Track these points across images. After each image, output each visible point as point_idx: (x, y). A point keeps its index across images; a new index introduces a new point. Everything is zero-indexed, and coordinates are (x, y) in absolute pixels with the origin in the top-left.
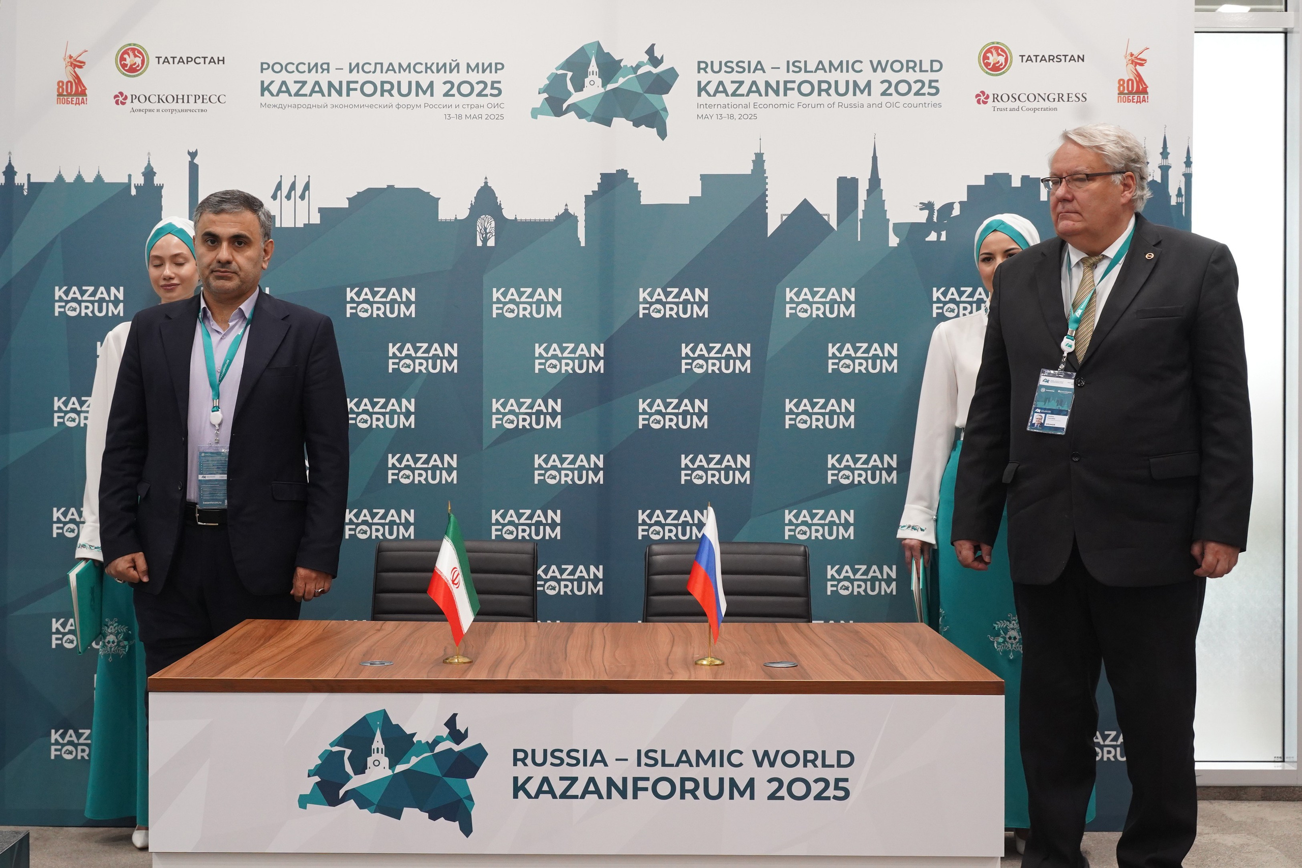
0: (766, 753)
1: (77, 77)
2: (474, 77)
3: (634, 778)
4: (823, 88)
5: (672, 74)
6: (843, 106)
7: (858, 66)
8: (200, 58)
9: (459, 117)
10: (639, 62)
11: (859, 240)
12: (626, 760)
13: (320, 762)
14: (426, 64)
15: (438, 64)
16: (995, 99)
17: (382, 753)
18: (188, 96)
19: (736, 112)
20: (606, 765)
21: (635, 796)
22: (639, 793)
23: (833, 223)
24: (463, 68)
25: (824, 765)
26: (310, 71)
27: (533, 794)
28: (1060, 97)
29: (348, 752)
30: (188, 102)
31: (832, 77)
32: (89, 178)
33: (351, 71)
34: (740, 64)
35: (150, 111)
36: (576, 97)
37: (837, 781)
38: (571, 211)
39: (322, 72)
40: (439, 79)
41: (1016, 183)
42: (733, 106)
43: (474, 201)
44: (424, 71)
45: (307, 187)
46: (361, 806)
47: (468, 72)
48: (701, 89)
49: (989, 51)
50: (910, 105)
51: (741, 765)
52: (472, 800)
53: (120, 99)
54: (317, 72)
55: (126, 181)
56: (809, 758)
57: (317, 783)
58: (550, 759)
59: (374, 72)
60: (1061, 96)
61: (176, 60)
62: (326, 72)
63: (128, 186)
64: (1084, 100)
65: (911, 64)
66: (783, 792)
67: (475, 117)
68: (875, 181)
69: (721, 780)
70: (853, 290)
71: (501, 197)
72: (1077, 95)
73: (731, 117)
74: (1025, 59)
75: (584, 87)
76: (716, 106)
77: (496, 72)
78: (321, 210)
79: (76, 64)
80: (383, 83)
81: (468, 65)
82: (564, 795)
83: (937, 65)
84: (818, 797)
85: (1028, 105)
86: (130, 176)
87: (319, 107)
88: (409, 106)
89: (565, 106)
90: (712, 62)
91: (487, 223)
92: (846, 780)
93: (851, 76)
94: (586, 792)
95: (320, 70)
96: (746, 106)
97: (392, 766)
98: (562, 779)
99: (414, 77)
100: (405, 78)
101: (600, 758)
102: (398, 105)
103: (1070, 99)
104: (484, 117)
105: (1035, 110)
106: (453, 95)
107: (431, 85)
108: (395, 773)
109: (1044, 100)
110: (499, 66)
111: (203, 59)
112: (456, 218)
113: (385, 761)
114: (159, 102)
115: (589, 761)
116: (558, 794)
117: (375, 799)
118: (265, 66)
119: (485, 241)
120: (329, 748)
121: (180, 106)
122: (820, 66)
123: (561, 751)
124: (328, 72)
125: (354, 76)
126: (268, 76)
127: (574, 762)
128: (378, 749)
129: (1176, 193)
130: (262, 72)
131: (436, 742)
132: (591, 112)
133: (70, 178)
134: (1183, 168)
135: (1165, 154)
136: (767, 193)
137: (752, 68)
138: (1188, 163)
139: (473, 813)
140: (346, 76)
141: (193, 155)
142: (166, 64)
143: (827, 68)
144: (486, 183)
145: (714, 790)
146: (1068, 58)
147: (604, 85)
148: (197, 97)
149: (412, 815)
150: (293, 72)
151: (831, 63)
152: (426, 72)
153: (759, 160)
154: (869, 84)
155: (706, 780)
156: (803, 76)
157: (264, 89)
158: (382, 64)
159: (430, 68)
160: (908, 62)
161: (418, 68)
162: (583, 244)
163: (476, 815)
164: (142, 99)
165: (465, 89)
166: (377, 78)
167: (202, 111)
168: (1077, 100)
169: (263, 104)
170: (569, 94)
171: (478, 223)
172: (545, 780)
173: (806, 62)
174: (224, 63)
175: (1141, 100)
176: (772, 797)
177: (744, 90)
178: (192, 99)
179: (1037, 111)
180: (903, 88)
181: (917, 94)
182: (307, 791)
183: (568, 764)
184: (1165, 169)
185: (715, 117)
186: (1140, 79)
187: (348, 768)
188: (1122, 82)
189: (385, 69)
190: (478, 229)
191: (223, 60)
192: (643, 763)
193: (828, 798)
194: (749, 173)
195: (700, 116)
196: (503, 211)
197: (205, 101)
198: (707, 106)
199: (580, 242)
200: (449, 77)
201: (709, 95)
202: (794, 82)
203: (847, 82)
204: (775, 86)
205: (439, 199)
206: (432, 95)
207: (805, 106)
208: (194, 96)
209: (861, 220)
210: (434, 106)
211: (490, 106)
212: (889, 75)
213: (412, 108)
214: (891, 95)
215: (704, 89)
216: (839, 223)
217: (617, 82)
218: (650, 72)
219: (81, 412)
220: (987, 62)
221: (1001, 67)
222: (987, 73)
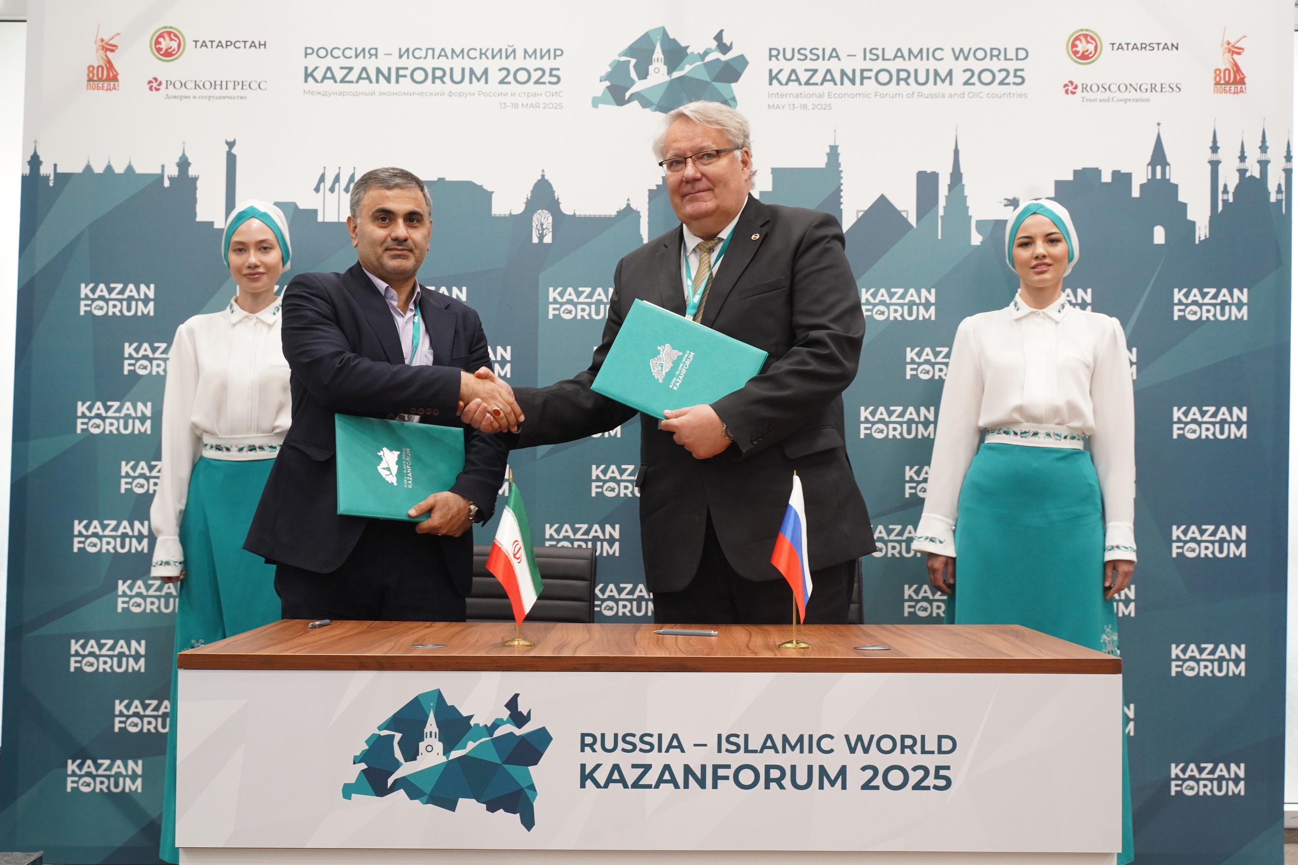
0: (860, 738)
1: (109, 62)
2: (531, 64)
3: (714, 766)
4: (903, 77)
5: (742, 61)
6: (923, 96)
7: (938, 54)
8: (239, 42)
9: (516, 106)
10: (707, 49)
11: (940, 237)
12: (705, 745)
13: (366, 747)
14: (481, 50)
15: (493, 50)
16: (1084, 90)
17: (436, 737)
18: (227, 82)
19: (809, 102)
20: (683, 751)
21: (715, 786)
22: (719, 782)
23: (912, 220)
24: (520, 53)
25: (923, 751)
26: (357, 56)
27: (602, 784)
28: (1153, 88)
29: (398, 736)
30: (227, 88)
31: (911, 65)
32: (119, 169)
33: (401, 57)
34: (814, 51)
35: (186, 97)
36: (639, 86)
37: (938, 768)
38: (633, 206)
39: (370, 58)
40: (494, 66)
41: (1106, 178)
42: (806, 96)
43: (530, 195)
44: (478, 56)
46: (412, 796)
47: (525, 58)
48: (773, 77)
49: (1077, 38)
50: (994, 96)
51: (831, 751)
52: (534, 790)
53: (154, 85)
54: (364, 57)
55: (159, 171)
56: (907, 743)
57: (363, 771)
58: (621, 745)
59: (425, 58)
60: (1153, 86)
61: (215, 44)
62: (374, 57)
63: (161, 177)
64: (1178, 90)
65: (995, 52)
66: (878, 781)
67: (532, 106)
69: (810, 768)
70: (933, 291)
71: (559, 192)
72: (1171, 85)
73: (804, 107)
74: (1116, 47)
75: (648, 75)
76: (788, 96)
77: (555, 59)
79: (108, 47)
80: (434, 69)
81: (526, 51)
82: (636, 785)
83: (1022, 53)
84: (917, 787)
85: (1119, 95)
86: (163, 166)
87: (366, 94)
88: (462, 94)
89: (628, 95)
90: (784, 50)
91: (543, 219)
92: (948, 768)
93: (932, 65)
94: (660, 781)
95: (367, 55)
96: (820, 96)
97: (446, 752)
98: (634, 766)
99: (467, 64)
100: (458, 64)
101: (676, 743)
102: (451, 92)
103: (1163, 90)
104: (542, 106)
105: (1126, 101)
106: (509, 83)
107: (486, 72)
108: (449, 759)
109: (1136, 90)
110: (558, 53)
111: (243, 43)
112: (511, 213)
113: (439, 746)
114: (195, 88)
115: (664, 748)
116: (630, 783)
117: (428, 789)
119: (541, 237)
120: (377, 732)
121: (218, 92)
122: (899, 54)
123: (634, 735)
124: (376, 58)
125: (404, 62)
126: (312, 61)
127: (648, 747)
128: (431, 733)
129: (1276, 189)
130: (306, 57)
131: (496, 725)
132: (656, 101)
133: (99, 169)
134: (1283, 163)
135: (1264, 148)
136: (842, 187)
137: (827, 55)
138: (1289, 158)
139: (537, 805)
140: (395, 63)
141: (231, 145)
142: (204, 48)
143: (906, 55)
144: (543, 176)
145: (802, 779)
146: (1161, 47)
147: (670, 72)
148: (236, 83)
149: (468, 806)
150: (339, 57)
151: (910, 51)
152: (481, 58)
153: (833, 153)
154: (950, 73)
155: (793, 768)
156: (880, 64)
157: (308, 75)
158: (433, 49)
159: (485, 54)
160: (992, 49)
161: (472, 54)
163: (538, 805)
164: (178, 85)
165: (522, 76)
166: (429, 64)
167: (241, 98)
168: (1171, 90)
169: (307, 91)
170: (632, 83)
171: (534, 219)
172: (616, 767)
173: (883, 50)
174: (265, 48)
175: (1239, 91)
176: (866, 786)
177: (818, 78)
178: (231, 85)
179: (1128, 102)
180: (986, 77)
181: (1001, 83)
182: (352, 780)
183: (641, 750)
184: (1264, 164)
185: (787, 107)
186: (1237, 70)
187: (398, 754)
188: (1218, 72)
189: (436, 55)
190: (534, 225)
191: (265, 45)
192: (723, 749)
193: (928, 788)
194: (824, 166)
195: (771, 106)
196: (561, 205)
197: (244, 87)
198: (779, 96)
199: (642, 239)
200: (504, 63)
201: (781, 83)
202: (871, 70)
203: (928, 71)
204: (850, 75)
205: (492, 192)
206: (486, 82)
207: (882, 96)
208: (233, 83)
209: (941, 217)
210: (488, 94)
211: (548, 94)
212: (972, 63)
213: (465, 96)
214: (974, 84)
215: (776, 77)
216: (919, 218)
217: (683, 69)
218: (718, 60)
219: (106, 417)
220: (1075, 50)
221: (1091, 55)
222: (1075, 61)
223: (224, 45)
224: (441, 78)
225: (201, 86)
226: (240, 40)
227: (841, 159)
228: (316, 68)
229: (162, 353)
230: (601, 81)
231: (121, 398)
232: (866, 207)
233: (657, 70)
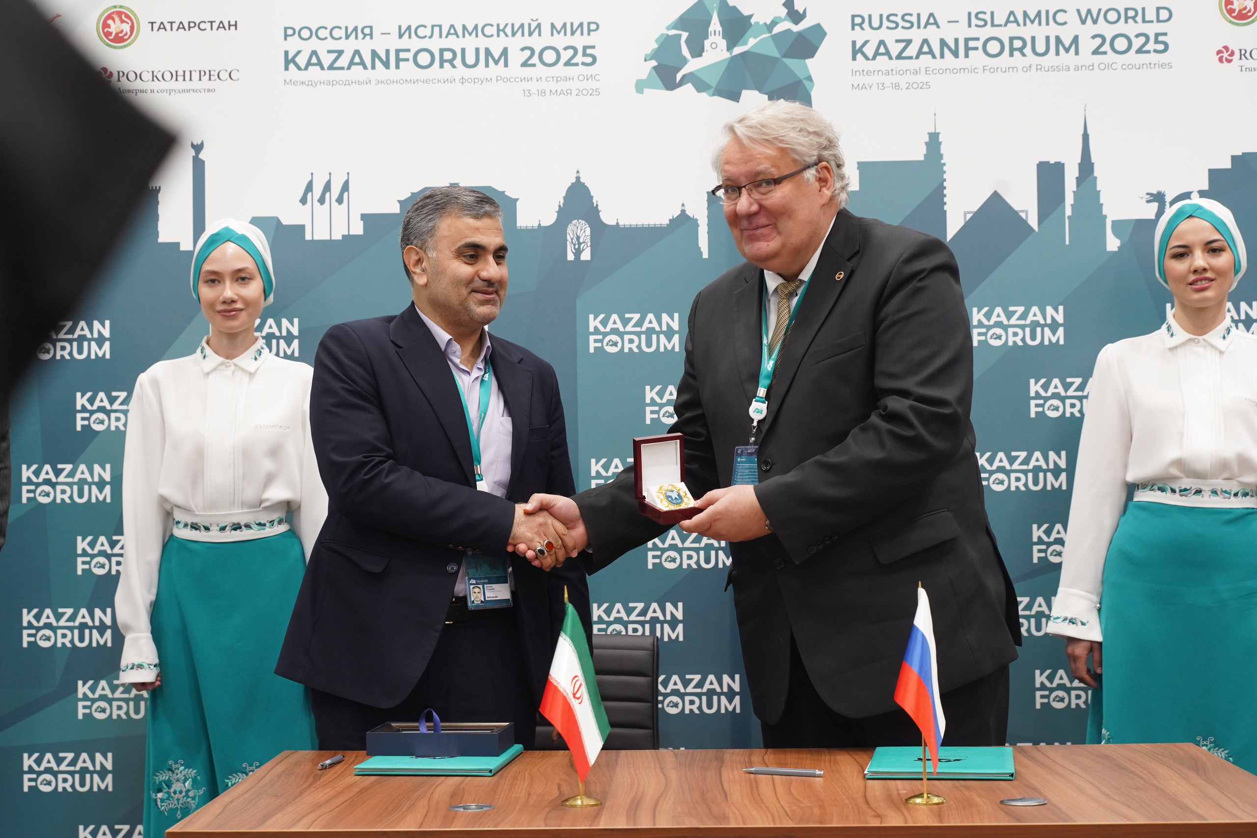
2: (560, 41)
4: (1016, 47)
5: (818, 32)
6: (1043, 69)
7: (1060, 17)
8: (205, 22)
9: (542, 93)
10: (775, 17)
11: (1067, 243)
14: (498, 25)
15: (513, 25)
16: (1243, 57)
18: (191, 72)
19: (902, 80)
23: (1033, 222)
24: (546, 29)
26: (347, 37)
30: (191, 80)
31: (1027, 32)
33: (401, 36)
34: (907, 18)
35: (142, 91)
36: (693, 65)
38: (689, 213)
39: (363, 38)
40: (515, 44)
42: (898, 72)
43: (562, 201)
44: (495, 34)
45: (345, 187)
47: (552, 35)
48: (857, 51)
50: (1130, 67)
54: (356, 38)
59: (431, 37)
61: (175, 26)
62: (368, 37)
65: (1131, 13)
67: (562, 92)
68: (1086, 167)
70: (1061, 308)
71: (597, 196)
73: (897, 86)
75: (704, 51)
76: (876, 73)
77: (589, 34)
78: (364, 217)
80: (442, 51)
81: (553, 26)
83: (1164, 14)
87: (359, 83)
88: (476, 80)
89: (679, 76)
90: (870, 16)
91: (580, 231)
93: (1053, 30)
95: (360, 35)
96: (916, 72)
99: (482, 43)
100: (470, 43)
102: (463, 78)
104: (574, 92)
106: (534, 65)
107: (505, 52)
110: (593, 27)
111: (210, 24)
112: (540, 224)
114: (153, 80)
118: (290, 32)
119: (578, 253)
121: (180, 84)
122: (1011, 18)
124: (371, 38)
125: (405, 43)
126: (293, 45)
130: (286, 39)
132: (713, 82)
136: (945, 184)
137: (923, 22)
140: (394, 43)
141: (197, 148)
142: (162, 31)
143: (1020, 19)
144: (578, 178)
147: (730, 48)
148: (203, 73)
150: (326, 38)
151: (1025, 14)
152: (498, 35)
153: (934, 142)
154: (1075, 40)
156: (988, 32)
157: (289, 61)
158: (440, 26)
159: (503, 30)
160: (1126, 10)
161: (488, 31)
162: (705, 255)
164: (131, 77)
165: (550, 56)
166: (435, 45)
167: (209, 90)
169: (288, 81)
170: (685, 61)
171: (569, 231)
173: (992, 13)
174: (236, 29)
177: (912, 51)
178: (195, 76)
180: (1121, 44)
181: (1139, 51)
185: (875, 87)
189: (444, 33)
190: (569, 238)
191: (236, 25)
194: (922, 158)
195: (856, 85)
196: (600, 213)
197: (212, 78)
198: (865, 73)
199: (701, 253)
200: (527, 41)
201: (867, 58)
202: (978, 39)
203: (1048, 38)
204: (952, 45)
205: (517, 200)
206: (506, 65)
207: (992, 70)
208: (198, 72)
209: (1069, 217)
210: (509, 80)
211: (581, 78)
212: (1102, 27)
213: (480, 82)
214: (1105, 53)
215: (861, 50)
216: (1040, 221)
217: (746, 43)
218: (789, 30)
219: (57, 483)
220: (1230, 8)
221: (1249, 14)
222: (1231, 22)
223: (187, 27)
224: (451, 62)
225: (160, 78)
226: (206, 21)
227: (943, 150)
228: (299, 52)
229: (121, 404)
230: (646, 60)
231: (73, 460)
232: (975, 208)
233: (714, 46)
